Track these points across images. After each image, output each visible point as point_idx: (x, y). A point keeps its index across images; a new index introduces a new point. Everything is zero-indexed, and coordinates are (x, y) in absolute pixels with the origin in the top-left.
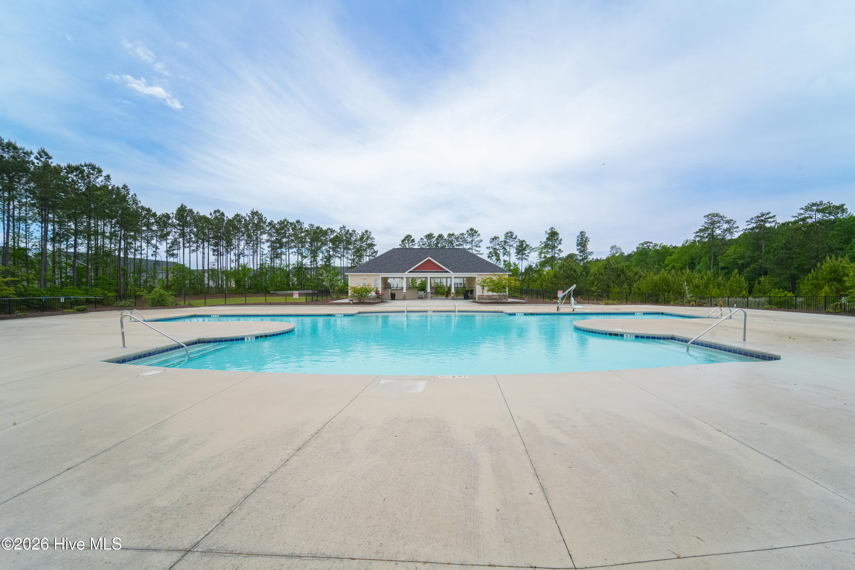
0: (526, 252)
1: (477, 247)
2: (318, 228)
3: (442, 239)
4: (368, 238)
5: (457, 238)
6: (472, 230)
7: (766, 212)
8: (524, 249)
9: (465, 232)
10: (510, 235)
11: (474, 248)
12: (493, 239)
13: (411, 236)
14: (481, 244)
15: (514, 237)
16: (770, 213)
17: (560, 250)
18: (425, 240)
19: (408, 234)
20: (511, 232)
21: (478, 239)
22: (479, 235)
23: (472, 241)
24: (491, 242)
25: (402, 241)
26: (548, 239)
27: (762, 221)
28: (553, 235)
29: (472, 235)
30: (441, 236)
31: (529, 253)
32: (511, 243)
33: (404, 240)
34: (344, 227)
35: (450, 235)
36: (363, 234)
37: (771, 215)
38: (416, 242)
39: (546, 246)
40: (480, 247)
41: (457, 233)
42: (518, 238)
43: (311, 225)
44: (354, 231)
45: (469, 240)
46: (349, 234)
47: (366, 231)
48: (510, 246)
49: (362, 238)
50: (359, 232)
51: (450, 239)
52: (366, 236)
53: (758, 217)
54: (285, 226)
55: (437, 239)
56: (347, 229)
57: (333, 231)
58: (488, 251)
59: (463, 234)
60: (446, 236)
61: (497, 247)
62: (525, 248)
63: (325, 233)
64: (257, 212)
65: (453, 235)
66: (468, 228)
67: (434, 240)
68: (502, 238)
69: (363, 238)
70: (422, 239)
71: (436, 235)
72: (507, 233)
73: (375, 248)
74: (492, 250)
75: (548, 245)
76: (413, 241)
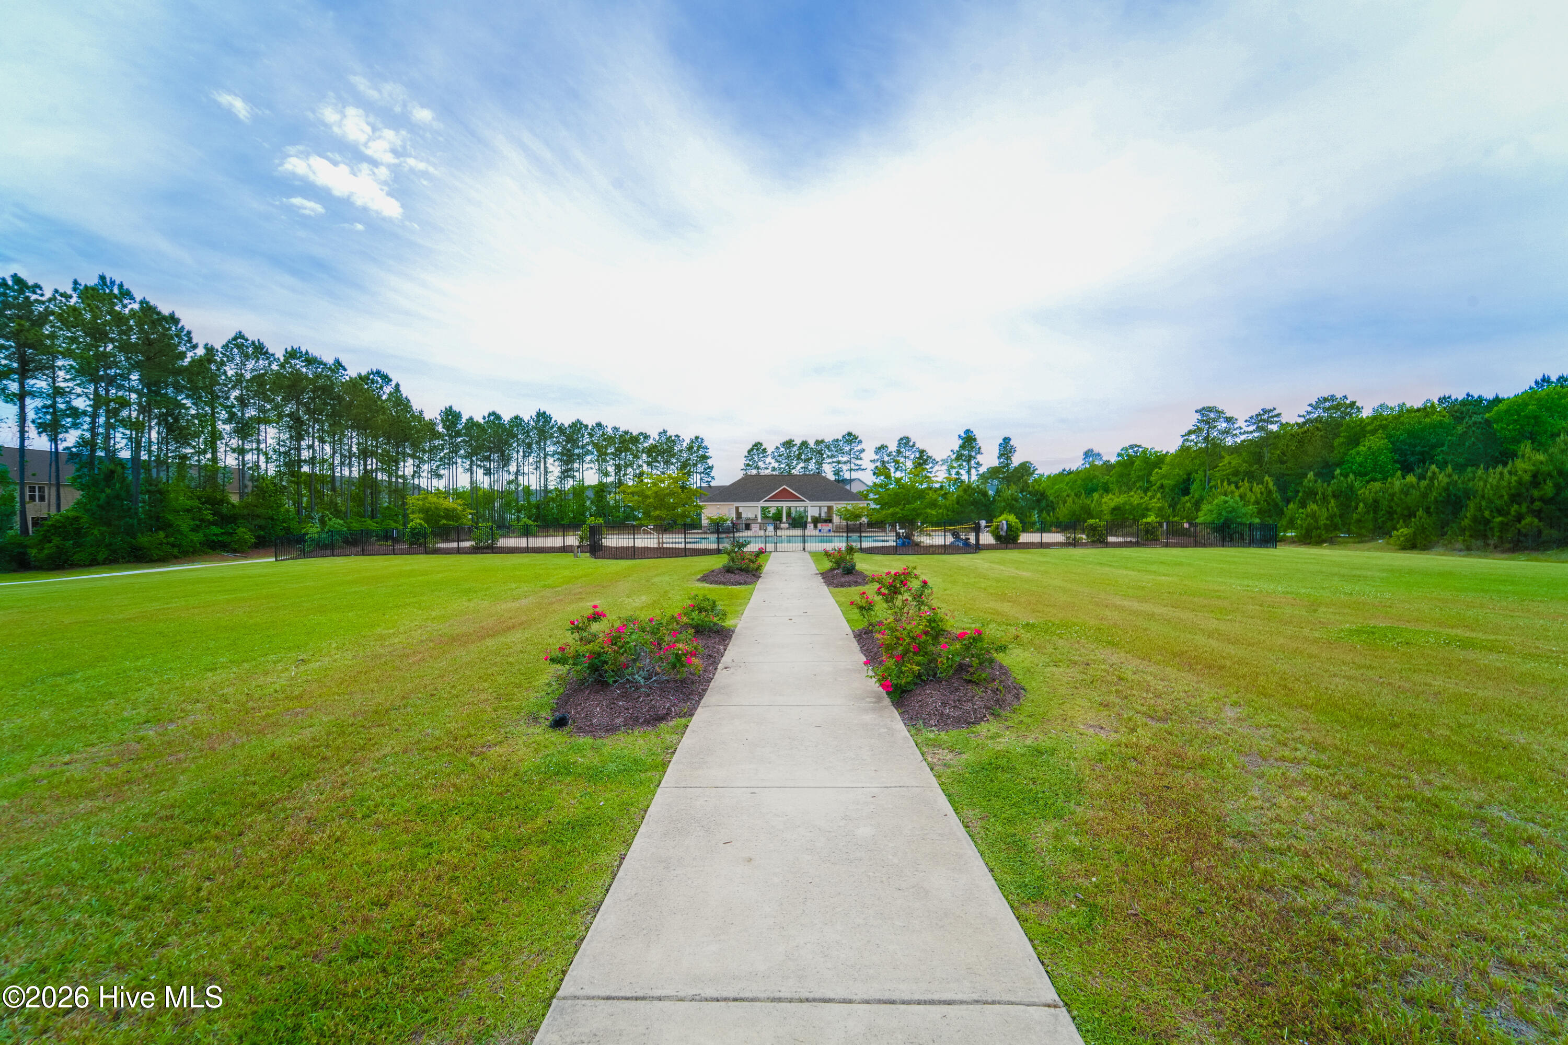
0: (928, 467)
1: (857, 459)
2: (626, 433)
3: (807, 447)
4: (699, 447)
5: (828, 447)
6: (850, 434)
7: (1268, 407)
8: (925, 462)
9: (840, 438)
10: (905, 442)
11: (853, 460)
12: (879, 448)
13: (761, 444)
14: (862, 455)
15: (911, 444)
16: (1275, 409)
17: (978, 463)
18: (782, 449)
19: (757, 441)
20: (907, 438)
21: (860, 447)
22: (860, 442)
23: (851, 450)
24: (876, 453)
25: (749, 452)
26: (962, 447)
27: (1264, 421)
28: (969, 440)
29: (849, 442)
30: (804, 444)
31: (932, 468)
32: (908, 454)
33: (752, 449)
34: (665, 432)
35: (818, 443)
36: (692, 441)
37: (1275, 412)
38: (769, 452)
39: (959, 457)
40: (861, 459)
41: (828, 439)
42: (917, 446)
43: (615, 428)
44: (677, 436)
45: (847, 449)
46: (671, 441)
47: (697, 438)
48: (905, 457)
49: (690, 448)
50: (687, 438)
51: (819, 448)
52: (697, 445)
53: (1259, 415)
54: (579, 431)
55: (800, 448)
56: (668, 434)
57: (646, 437)
58: (872, 466)
59: (837, 440)
60: (812, 444)
61: (886, 459)
62: (926, 460)
63: (635, 440)
64: (544, 413)
65: (822, 441)
66: (845, 432)
67: (795, 449)
68: (893, 447)
69: (692, 448)
70: (777, 448)
71: (798, 442)
72: (901, 439)
73: (710, 462)
74: (878, 464)
75: (962, 455)
76: (765, 450)
